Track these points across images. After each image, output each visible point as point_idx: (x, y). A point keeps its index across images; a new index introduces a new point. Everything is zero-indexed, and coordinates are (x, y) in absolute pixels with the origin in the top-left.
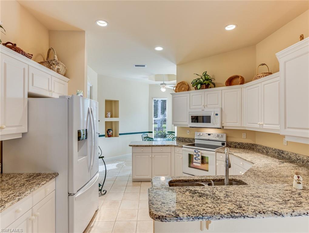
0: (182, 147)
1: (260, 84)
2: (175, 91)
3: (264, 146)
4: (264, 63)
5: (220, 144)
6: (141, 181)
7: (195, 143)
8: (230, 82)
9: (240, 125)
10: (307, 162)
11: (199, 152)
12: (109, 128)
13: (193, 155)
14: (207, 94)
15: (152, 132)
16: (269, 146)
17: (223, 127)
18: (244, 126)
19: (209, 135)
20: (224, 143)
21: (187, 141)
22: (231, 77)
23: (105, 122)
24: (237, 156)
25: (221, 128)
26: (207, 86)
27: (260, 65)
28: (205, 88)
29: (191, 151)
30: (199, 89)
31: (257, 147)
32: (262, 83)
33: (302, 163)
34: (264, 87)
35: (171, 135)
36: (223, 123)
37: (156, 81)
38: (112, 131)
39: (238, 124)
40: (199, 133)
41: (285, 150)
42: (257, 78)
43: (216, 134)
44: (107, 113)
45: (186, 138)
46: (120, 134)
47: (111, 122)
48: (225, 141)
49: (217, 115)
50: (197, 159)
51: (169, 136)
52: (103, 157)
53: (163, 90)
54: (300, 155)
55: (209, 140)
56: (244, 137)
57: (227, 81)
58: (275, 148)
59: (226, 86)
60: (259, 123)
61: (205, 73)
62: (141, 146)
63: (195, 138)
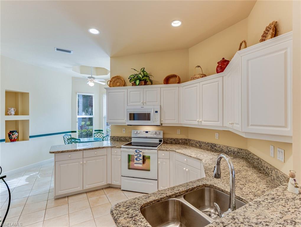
0: (121, 147)
1: (199, 84)
2: (109, 86)
3: (197, 141)
4: (199, 65)
5: (157, 141)
6: (68, 197)
7: (132, 141)
8: (167, 81)
9: (178, 123)
10: (237, 153)
11: (141, 152)
12: (12, 130)
13: (134, 155)
14: (146, 91)
15: (75, 132)
16: (202, 141)
17: (162, 124)
18: (182, 123)
19: (147, 132)
20: (161, 140)
21: (123, 140)
22: (169, 76)
23: (6, 121)
24: (179, 153)
25: (160, 126)
26: (146, 83)
27: (196, 67)
28: (144, 85)
29: (132, 151)
30: (138, 85)
31: (191, 142)
32: (200, 83)
33: (233, 154)
34: (202, 86)
35: (99, 134)
36: (162, 121)
37: (81, 73)
38: (18, 133)
39: (176, 121)
40: (137, 131)
41: (218, 144)
42: (194, 78)
43: (153, 131)
44: (10, 108)
45: (121, 137)
46: (30, 137)
47: (16, 122)
48: (162, 138)
49: (156, 112)
50: (138, 159)
51: (98, 135)
52: (5, 177)
53: (91, 84)
54: (231, 147)
55: (146, 138)
56: (179, 133)
57: (165, 79)
58: (208, 142)
59: (164, 84)
60: (197, 120)
61: (143, 70)
62: (68, 151)
63: (132, 137)
